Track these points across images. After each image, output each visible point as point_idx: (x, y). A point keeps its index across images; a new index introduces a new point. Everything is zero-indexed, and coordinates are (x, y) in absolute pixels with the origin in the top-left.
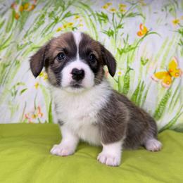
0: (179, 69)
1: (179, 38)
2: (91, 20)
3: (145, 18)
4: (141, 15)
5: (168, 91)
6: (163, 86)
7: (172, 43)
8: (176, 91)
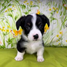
2: (19, 7)
3: (39, 7)
4: (38, 6)
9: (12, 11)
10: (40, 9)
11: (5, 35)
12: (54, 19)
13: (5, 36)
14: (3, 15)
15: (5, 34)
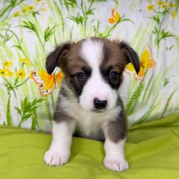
0: (153, 60)
1: (154, 25)
2: (55, 3)
3: (117, 3)
5: (141, 84)
6: (136, 79)
7: (146, 31)
8: (149, 83)
9: (34, 14)
10: (119, 6)
11: (11, 88)
12: (165, 36)
13: (12, 92)
14: (6, 27)
15: (13, 85)
